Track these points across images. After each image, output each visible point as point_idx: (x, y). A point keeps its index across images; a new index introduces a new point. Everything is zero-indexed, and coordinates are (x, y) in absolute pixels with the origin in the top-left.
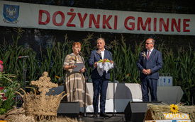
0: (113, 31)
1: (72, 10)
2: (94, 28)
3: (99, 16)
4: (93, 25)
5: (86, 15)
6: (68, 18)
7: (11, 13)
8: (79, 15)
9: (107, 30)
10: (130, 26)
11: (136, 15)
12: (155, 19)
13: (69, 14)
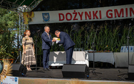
0: (99, 20)
1: (75, 11)
2: (88, 20)
3: (90, 12)
4: (88, 18)
5: (82, 13)
6: (73, 16)
7: (46, 17)
8: (79, 13)
9: (96, 20)
10: (110, 16)
11: (113, 8)
12: (127, 9)
13: (73, 13)
